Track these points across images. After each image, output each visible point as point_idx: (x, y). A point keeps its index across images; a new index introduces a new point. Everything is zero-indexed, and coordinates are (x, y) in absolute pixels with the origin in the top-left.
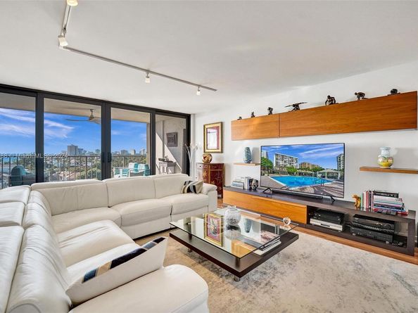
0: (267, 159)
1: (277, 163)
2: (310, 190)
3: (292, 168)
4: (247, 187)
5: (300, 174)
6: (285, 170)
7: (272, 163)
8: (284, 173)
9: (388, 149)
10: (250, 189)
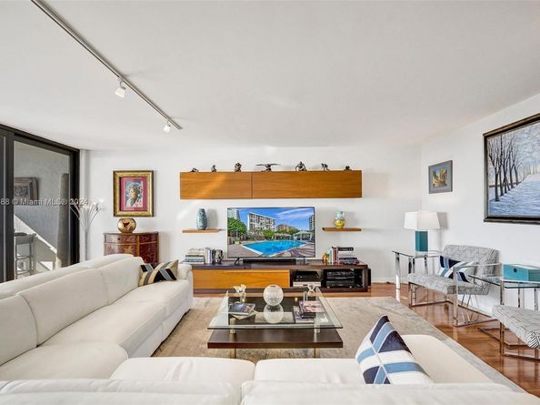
0: (238, 221)
1: (251, 225)
2: (287, 255)
3: (269, 231)
4: (208, 261)
5: (278, 238)
6: (261, 234)
7: (244, 226)
8: (260, 238)
9: (342, 213)
10: (214, 263)
